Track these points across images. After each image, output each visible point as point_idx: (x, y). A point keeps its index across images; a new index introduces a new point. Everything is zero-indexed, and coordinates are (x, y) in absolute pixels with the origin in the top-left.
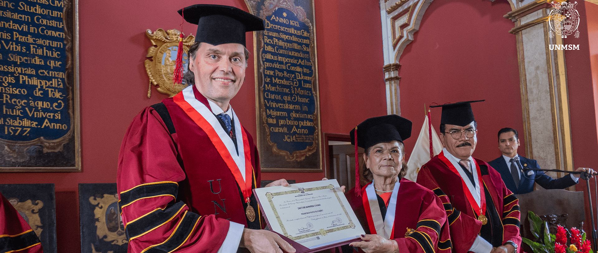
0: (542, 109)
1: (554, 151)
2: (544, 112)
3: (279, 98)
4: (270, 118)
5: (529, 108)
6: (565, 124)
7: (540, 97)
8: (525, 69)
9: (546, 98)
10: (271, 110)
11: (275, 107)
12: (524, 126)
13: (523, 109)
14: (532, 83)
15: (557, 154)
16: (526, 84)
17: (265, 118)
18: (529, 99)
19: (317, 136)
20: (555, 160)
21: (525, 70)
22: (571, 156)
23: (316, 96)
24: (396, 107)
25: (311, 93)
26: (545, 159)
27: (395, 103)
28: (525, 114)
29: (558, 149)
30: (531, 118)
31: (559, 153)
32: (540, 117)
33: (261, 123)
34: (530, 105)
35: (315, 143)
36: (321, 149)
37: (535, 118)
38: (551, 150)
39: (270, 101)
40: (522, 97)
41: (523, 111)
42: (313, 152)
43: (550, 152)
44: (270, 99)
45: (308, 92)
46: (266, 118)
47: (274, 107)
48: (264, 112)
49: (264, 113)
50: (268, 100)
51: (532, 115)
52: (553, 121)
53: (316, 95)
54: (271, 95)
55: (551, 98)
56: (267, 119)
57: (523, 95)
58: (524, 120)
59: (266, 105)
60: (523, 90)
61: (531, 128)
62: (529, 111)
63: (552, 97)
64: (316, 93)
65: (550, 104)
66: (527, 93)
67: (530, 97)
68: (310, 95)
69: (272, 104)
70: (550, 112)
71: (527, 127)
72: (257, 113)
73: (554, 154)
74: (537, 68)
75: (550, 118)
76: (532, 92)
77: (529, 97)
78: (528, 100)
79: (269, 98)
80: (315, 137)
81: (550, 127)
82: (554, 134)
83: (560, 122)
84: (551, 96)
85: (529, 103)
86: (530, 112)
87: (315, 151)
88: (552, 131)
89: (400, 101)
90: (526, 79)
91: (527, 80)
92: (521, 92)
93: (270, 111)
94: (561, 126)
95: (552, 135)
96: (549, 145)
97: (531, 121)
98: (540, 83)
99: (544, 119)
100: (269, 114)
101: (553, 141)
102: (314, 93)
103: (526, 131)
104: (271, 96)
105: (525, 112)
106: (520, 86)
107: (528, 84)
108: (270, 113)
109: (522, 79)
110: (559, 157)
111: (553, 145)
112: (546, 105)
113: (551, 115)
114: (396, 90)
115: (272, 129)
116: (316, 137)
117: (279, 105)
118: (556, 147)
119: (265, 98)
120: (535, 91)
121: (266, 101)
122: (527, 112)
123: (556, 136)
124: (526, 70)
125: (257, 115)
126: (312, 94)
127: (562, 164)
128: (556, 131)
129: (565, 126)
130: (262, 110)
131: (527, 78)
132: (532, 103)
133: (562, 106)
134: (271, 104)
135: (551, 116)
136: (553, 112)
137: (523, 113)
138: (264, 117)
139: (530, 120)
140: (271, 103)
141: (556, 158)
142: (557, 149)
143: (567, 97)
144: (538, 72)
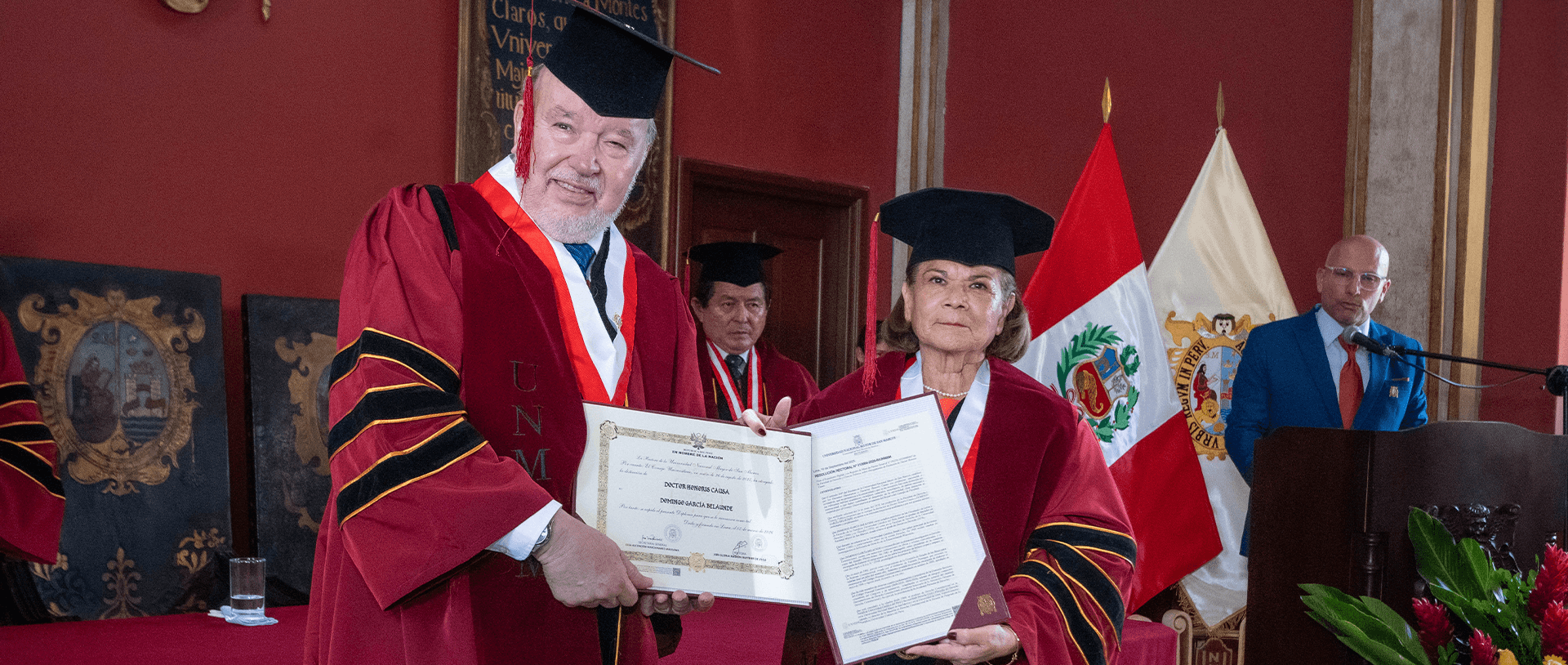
0: (1407, 155)
1: (1426, 295)
2: (1413, 165)
3: (538, 20)
4: (504, 92)
5: (1368, 148)
6: (1470, 214)
7: (1407, 117)
8: (1372, 17)
9: (1425, 122)
10: (510, 63)
11: (522, 52)
12: (1347, 205)
13: (1350, 149)
14: (1390, 64)
15: (1434, 307)
16: (1370, 67)
17: (486, 89)
18: (1371, 118)
19: (657, 168)
20: (1426, 326)
21: (1371, 21)
22: (1478, 314)
23: (665, 25)
24: (931, 84)
25: (647, 14)
26: (1397, 318)
27: (930, 69)
28: (1353, 164)
29: (1440, 290)
30: (1371, 178)
31: (1440, 303)
32: (1399, 181)
33: (474, 103)
34: (1372, 137)
35: (651, 190)
36: (666, 214)
37: (1384, 184)
38: (1420, 291)
39: (509, 30)
40: (1352, 106)
41: (1348, 154)
42: (639, 224)
43: (1416, 297)
44: (510, 23)
45: (636, 7)
46: (492, 90)
47: (519, 54)
48: (486, 68)
49: (486, 72)
50: (503, 26)
51: (1375, 171)
52: (1436, 200)
53: (664, 20)
54: (514, 7)
55: (1439, 122)
56: (494, 95)
57: (1357, 103)
58: (1348, 185)
59: (492, 43)
60: (1356, 86)
61: (1368, 213)
62: (1367, 159)
63: (1443, 120)
64: (666, 15)
65: (1434, 143)
66: (1370, 96)
67: (1377, 113)
68: (645, 18)
69: (514, 41)
70: (1430, 167)
71: (1354, 208)
72: (463, 70)
73: (1426, 304)
74: (1410, 19)
75: (1431, 188)
76: (1384, 98)
77: (1373, 111)
78: (1368, 120)
79: (507, 17)
80: (651, 172)
81: (1426, 217)
82: (1434, 241)
83: (1458, 204)
84: (1439, 118)
85: (1371, 131)
86: (1370, 160)
87: (646, 219)
88: (1430, 232)
89: (945, 67)
90: (1370, 50)
91: (1376, 55)
92: (1352, 90)
93: (505, 65)
94: (1458, 216)
95: (1428, 244)
96: (1417, 274)
97: (1371, 190)
98: (1414, 69)
99: (1410, 189)
100: (502, 74)
101: (1430, 262)
102: (657, 14)
103: (1351, 223)
104: (511, 12)
105: (1356, 159)
106: (1352, 70)
107: (1376, 68)
108: (505, 75)
109: (1360, 47)
110: (1439, 317)
111: (1428, 276)
112: (1421, 144)
113: (1433, 179)
114: (936, 23)
115: (509, 128)
116: (655, 170)
117: (538, 47)
118: (1435, 285)
119: (491, 19)
120: (1393, 93)
121: (493, 27)
122: (1363, 160)
123: (1441, 250)
124: (1375, 20)
125: (463, 75)
126: (652, 17)
127: (1447, 334)
128: (1442, 231)
129: (1469, 218)
130: (478, 59)
131: (1376, 48)
132: (1379, 131)
133: (1469, 155)
134: (511, 43)
135: (1433, 182)
136: (1440, 168)
137: (1349, 162)
138: (484, 85)
139: (1368, 186)
140: (512, 38)
141: (1431, 318)
142: (1437, 292)
143: (1490, 126)
144: (1412, 32)
